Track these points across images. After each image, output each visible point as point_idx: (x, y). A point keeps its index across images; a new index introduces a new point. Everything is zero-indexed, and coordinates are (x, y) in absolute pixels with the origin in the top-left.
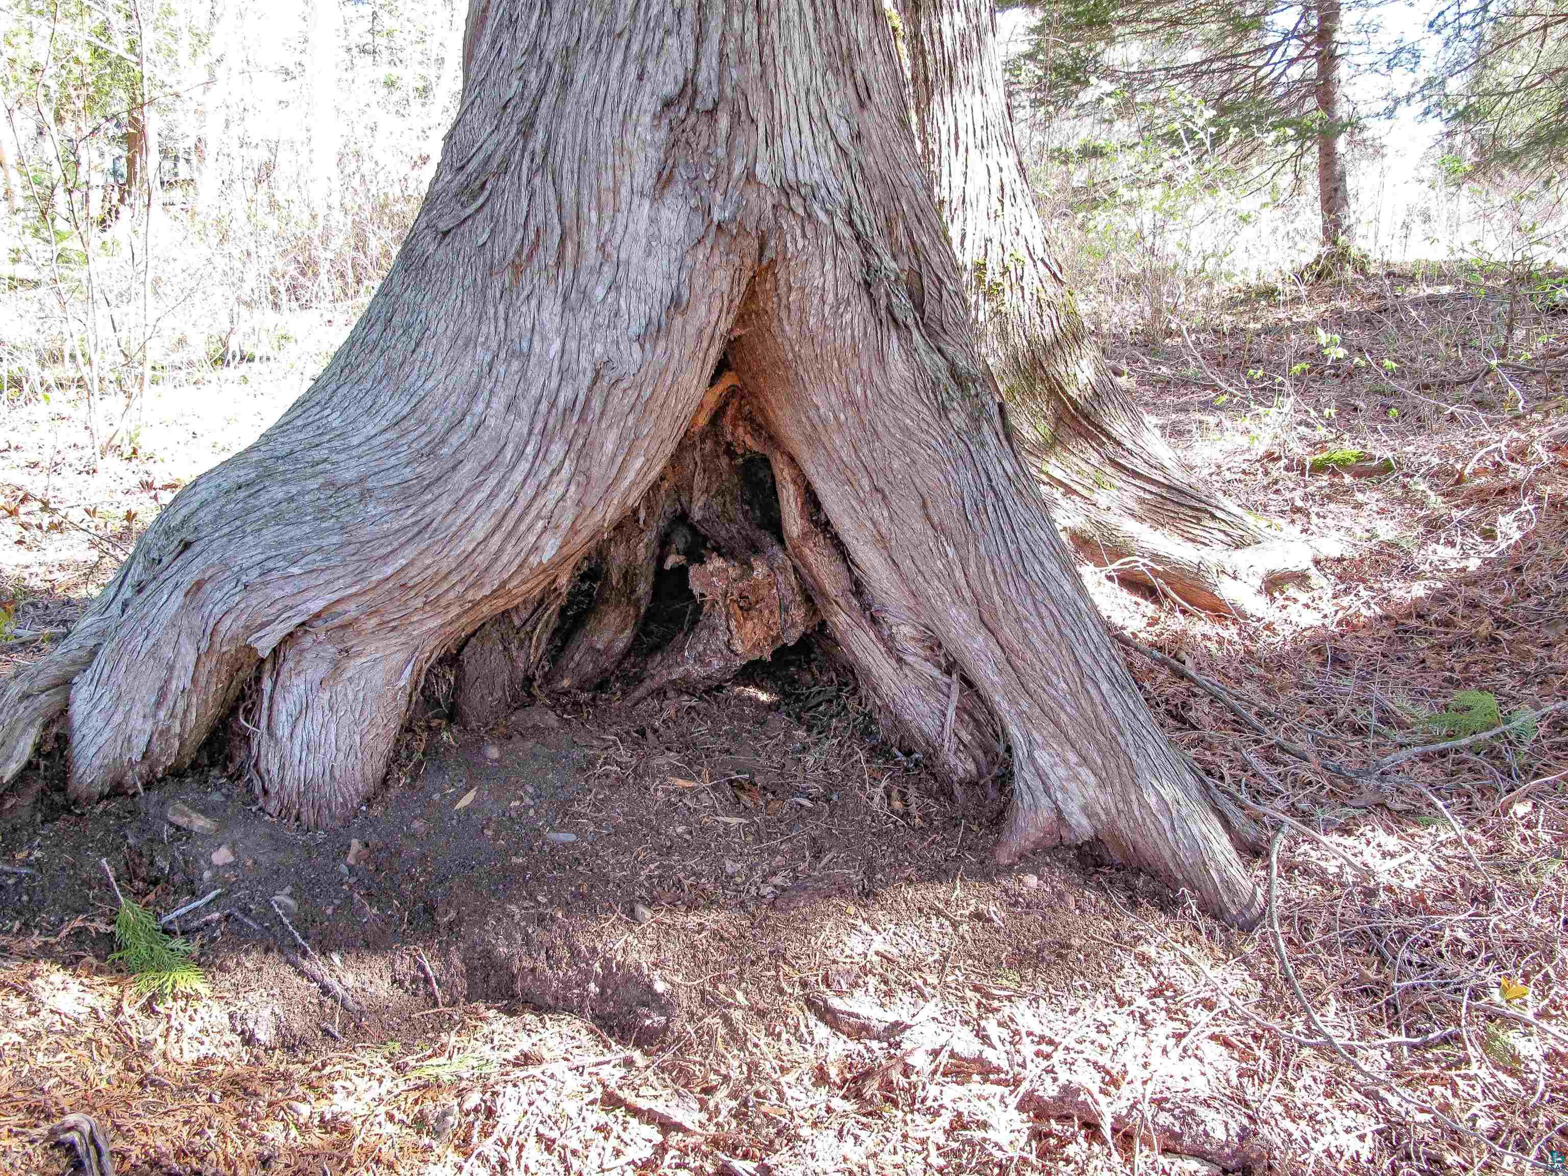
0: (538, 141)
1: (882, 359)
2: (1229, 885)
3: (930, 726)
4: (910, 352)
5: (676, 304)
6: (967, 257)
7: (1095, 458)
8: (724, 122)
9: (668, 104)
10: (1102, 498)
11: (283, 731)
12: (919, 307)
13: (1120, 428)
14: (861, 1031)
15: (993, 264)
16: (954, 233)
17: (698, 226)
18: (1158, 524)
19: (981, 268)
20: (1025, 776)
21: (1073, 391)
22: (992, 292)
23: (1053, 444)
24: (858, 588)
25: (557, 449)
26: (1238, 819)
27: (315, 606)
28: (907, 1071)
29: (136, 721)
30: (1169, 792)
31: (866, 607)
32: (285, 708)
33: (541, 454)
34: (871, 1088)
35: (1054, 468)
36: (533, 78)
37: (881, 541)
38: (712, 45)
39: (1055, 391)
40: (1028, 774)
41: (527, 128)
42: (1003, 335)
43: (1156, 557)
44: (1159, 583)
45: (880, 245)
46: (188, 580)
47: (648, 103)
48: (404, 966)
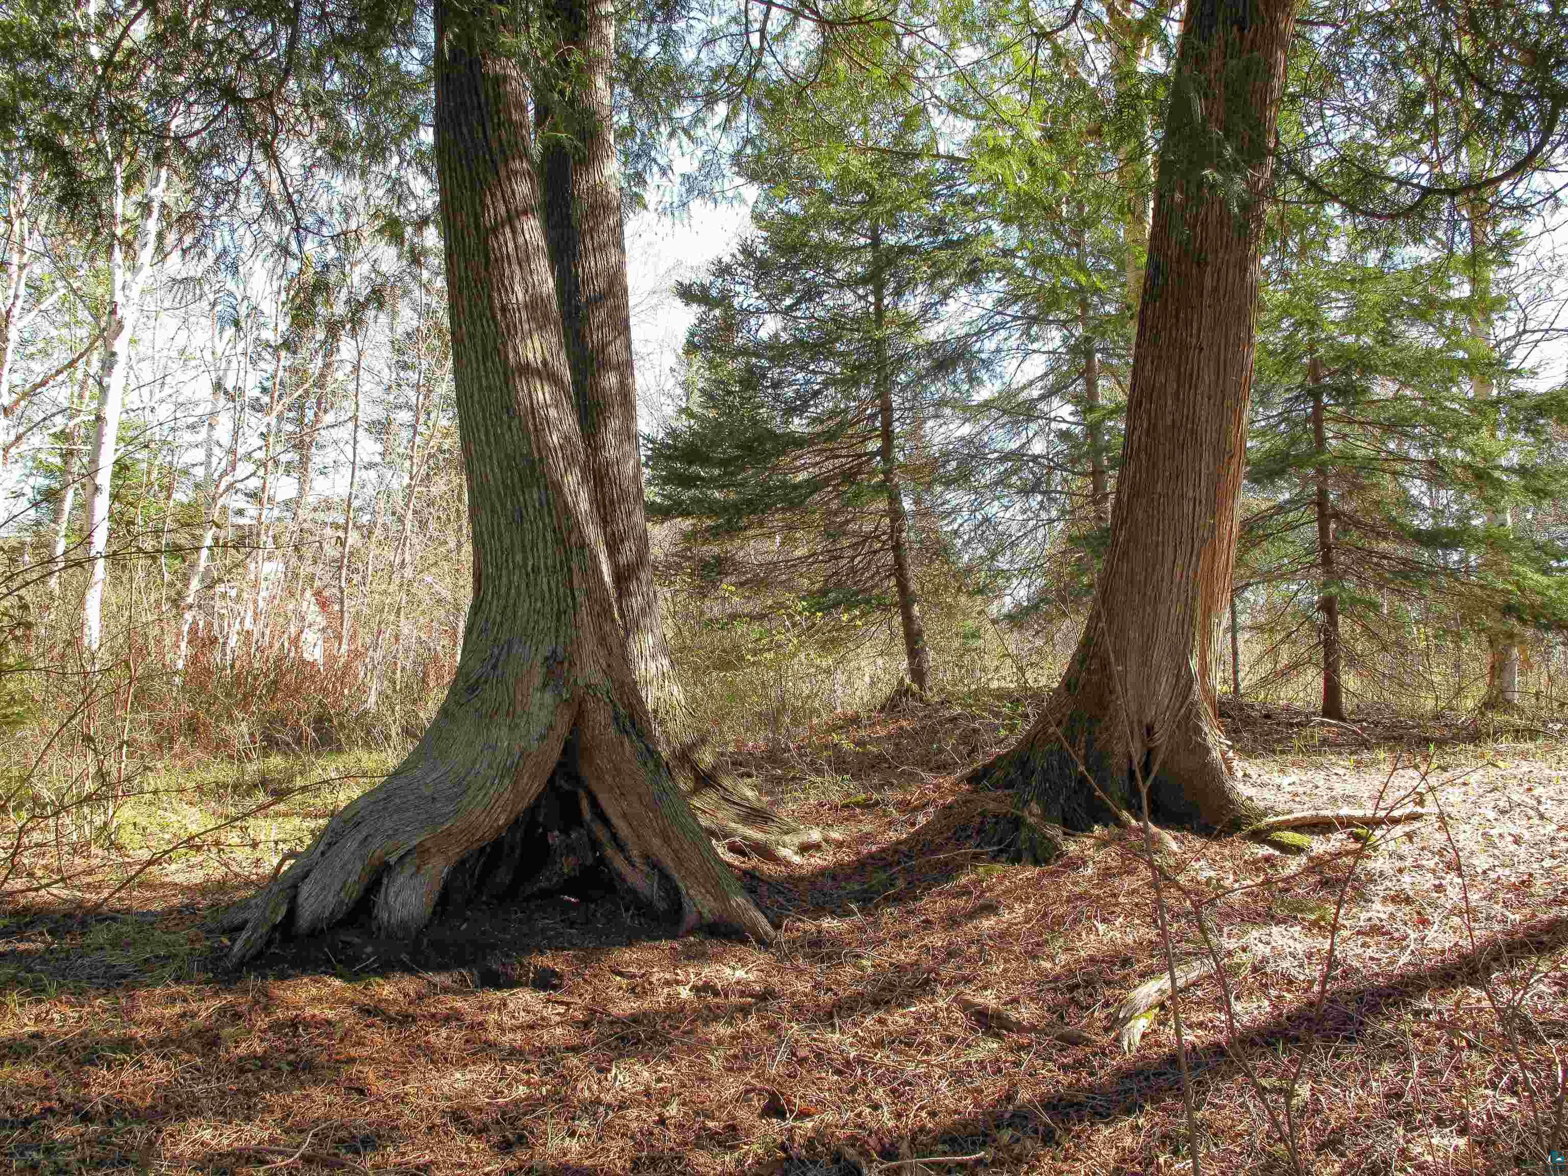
0: (499, 671)
1: (622, 744)
2: (766, 933)
3: (647, 892)
4: (632, 742)
5: (551, 727)
6: (650, 707)
7: (714, 797)
8: (566, 665)
9: (547, 659)
10: (720, 815)
11: (391, 900)
12: (634, 725)
13: (727, 782)
14: (633, 976)
15: (662, 711)
16: (643, 695)
17: (558, 700)
18: (745, 825)
19: (655, 711)
20: (685, 900)
21: (702, 766)
22: (662, 723)
23: (695, 791)
24: (614, 837)
25: (506, 781)
26: (771, 915)
27: (415, 843)
28: (651, 983)
29: (330, 898)
30: (740, 900)
31: (618, 845)
32: (392, 891)
33: (501, 782)
34: (638, 989)
35: (696, 802)
36: (496, 651)
37: (625, 816)
38: (562, 639)
39: (694, 768)
40: (687, 899)
41: (494, 667)
42: (668, 742)
43: (745, 838)
44: (747, 850)
45: (619, 704)
46: (360, 837)
47: (540, 658)
48: (456, 975)
